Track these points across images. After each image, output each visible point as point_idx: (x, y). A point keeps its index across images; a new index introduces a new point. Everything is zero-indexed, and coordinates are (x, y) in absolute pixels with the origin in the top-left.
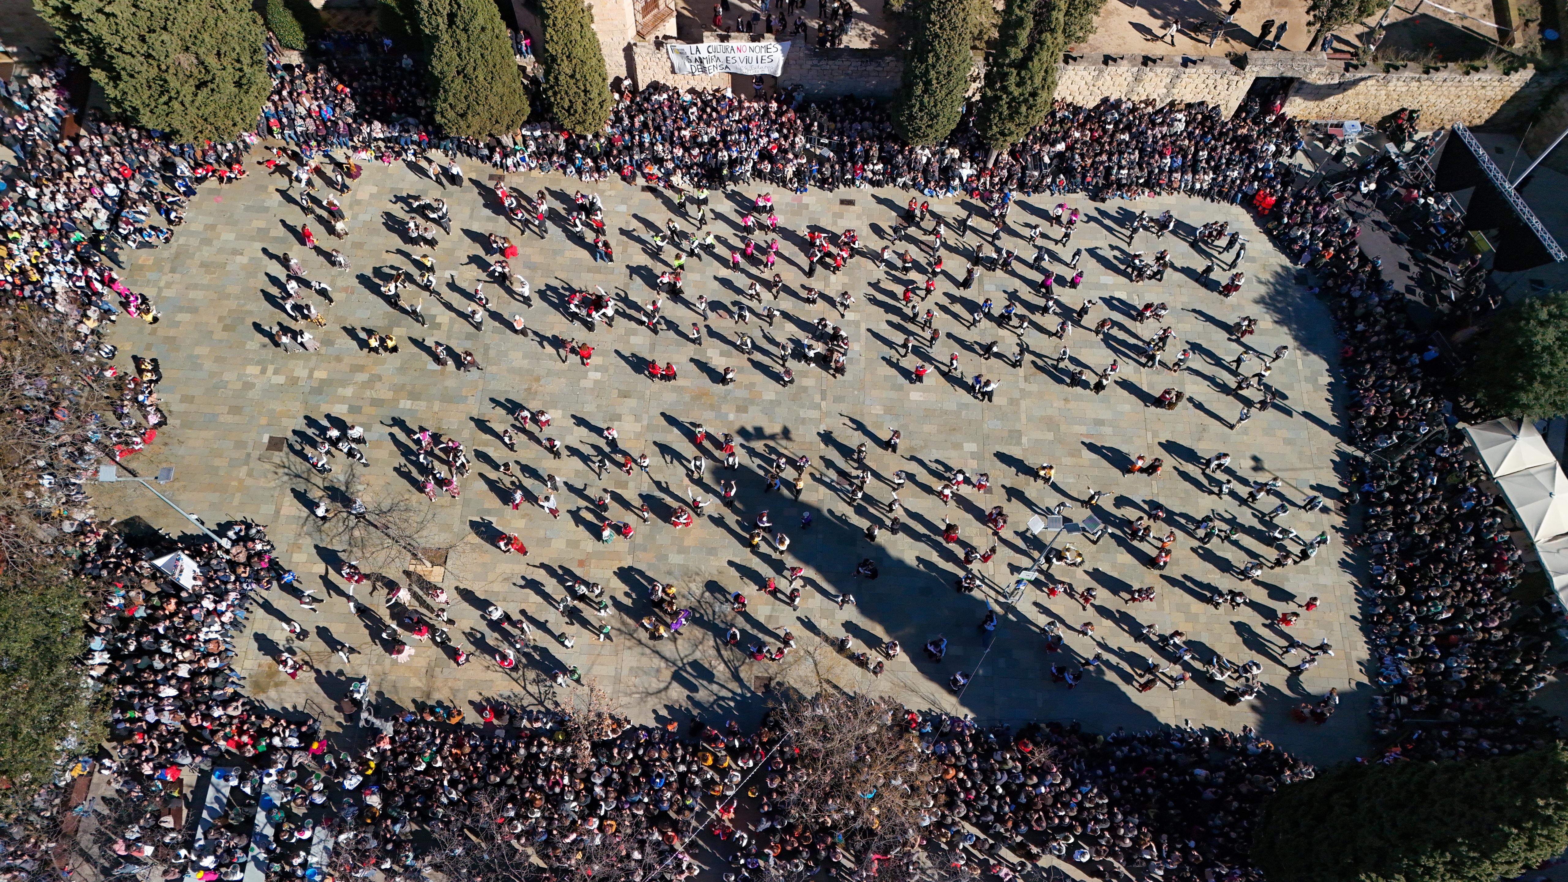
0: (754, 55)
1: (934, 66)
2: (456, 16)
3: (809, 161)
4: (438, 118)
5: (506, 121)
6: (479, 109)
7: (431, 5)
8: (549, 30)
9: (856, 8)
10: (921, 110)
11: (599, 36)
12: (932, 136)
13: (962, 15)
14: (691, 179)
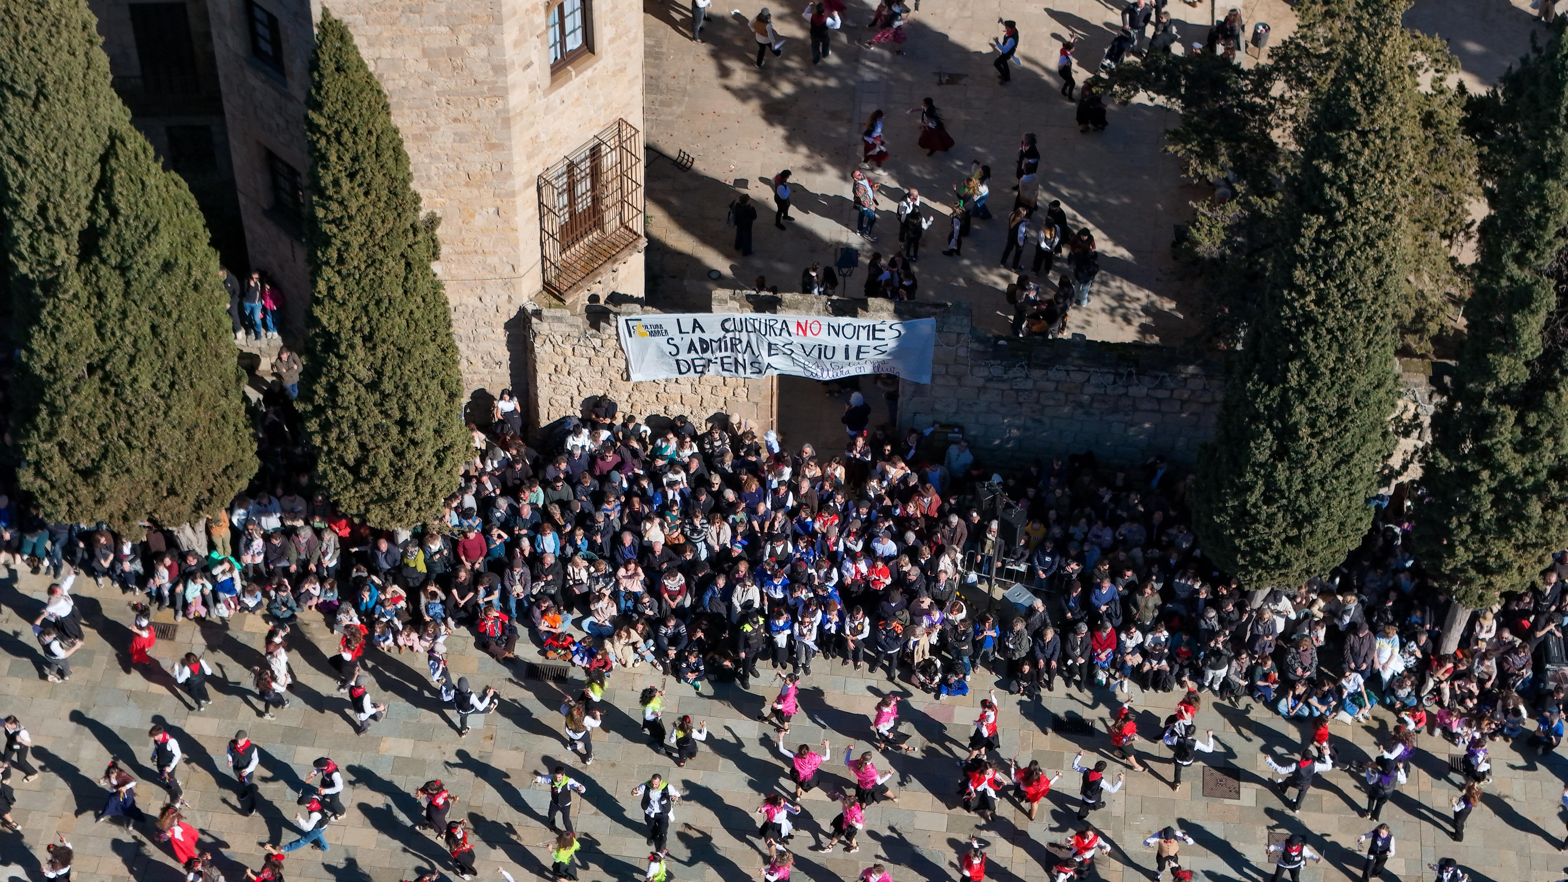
0: (840, 342)
1: (1302, 394)
2: (103, 233)
3: (977, 619)
4: (26, 478)
5: (196, 487)
6: (132, 458)
7: (42, 210)
8: (327, 272)
9: (1103, 244)
10: (1268, 500)
11: (452, 295)
12: (1298, 567)
13: (1373, 273)
14: (660, 653)
